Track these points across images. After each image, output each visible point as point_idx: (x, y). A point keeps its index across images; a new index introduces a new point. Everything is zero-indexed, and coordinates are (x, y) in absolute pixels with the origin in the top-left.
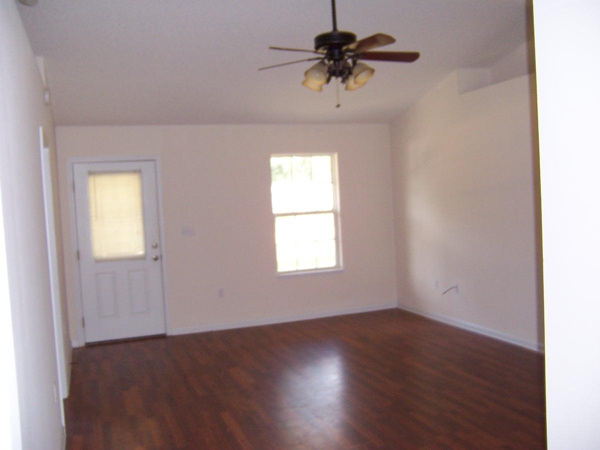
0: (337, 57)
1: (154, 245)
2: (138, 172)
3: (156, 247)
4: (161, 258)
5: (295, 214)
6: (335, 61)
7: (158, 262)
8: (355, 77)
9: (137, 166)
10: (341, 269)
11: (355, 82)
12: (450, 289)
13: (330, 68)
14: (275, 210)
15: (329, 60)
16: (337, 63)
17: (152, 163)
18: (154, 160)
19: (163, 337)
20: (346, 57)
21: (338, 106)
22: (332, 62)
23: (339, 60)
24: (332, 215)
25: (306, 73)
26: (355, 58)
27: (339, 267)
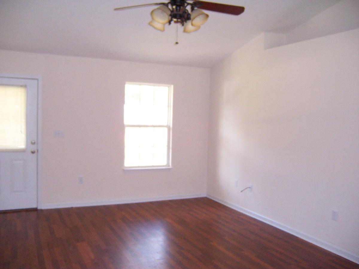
0: (178, 4)
1: (33, 142)
2: (25, 86)
3: (33, 143)
4: (38, 151)
5: (140, 126)
6: (177, 6)
7: (35, 155)
8: (192, 21)
9: (23, 82)
10: (170, 167)
11: (192, 25)
12: (246, 189)
13: (172, 11)
14: (126, 122)
15: (172, 5)
16: (178, 8)
17: (36, 81)
18: (37, 79)
19: (35, 210)
20: (186, 4)
21: (177, 43)
22: (174, 7)
23: (179, 6)
24: (166, 129)
25: (152, 13)
26: (193, 6)
27: (169, 166)
